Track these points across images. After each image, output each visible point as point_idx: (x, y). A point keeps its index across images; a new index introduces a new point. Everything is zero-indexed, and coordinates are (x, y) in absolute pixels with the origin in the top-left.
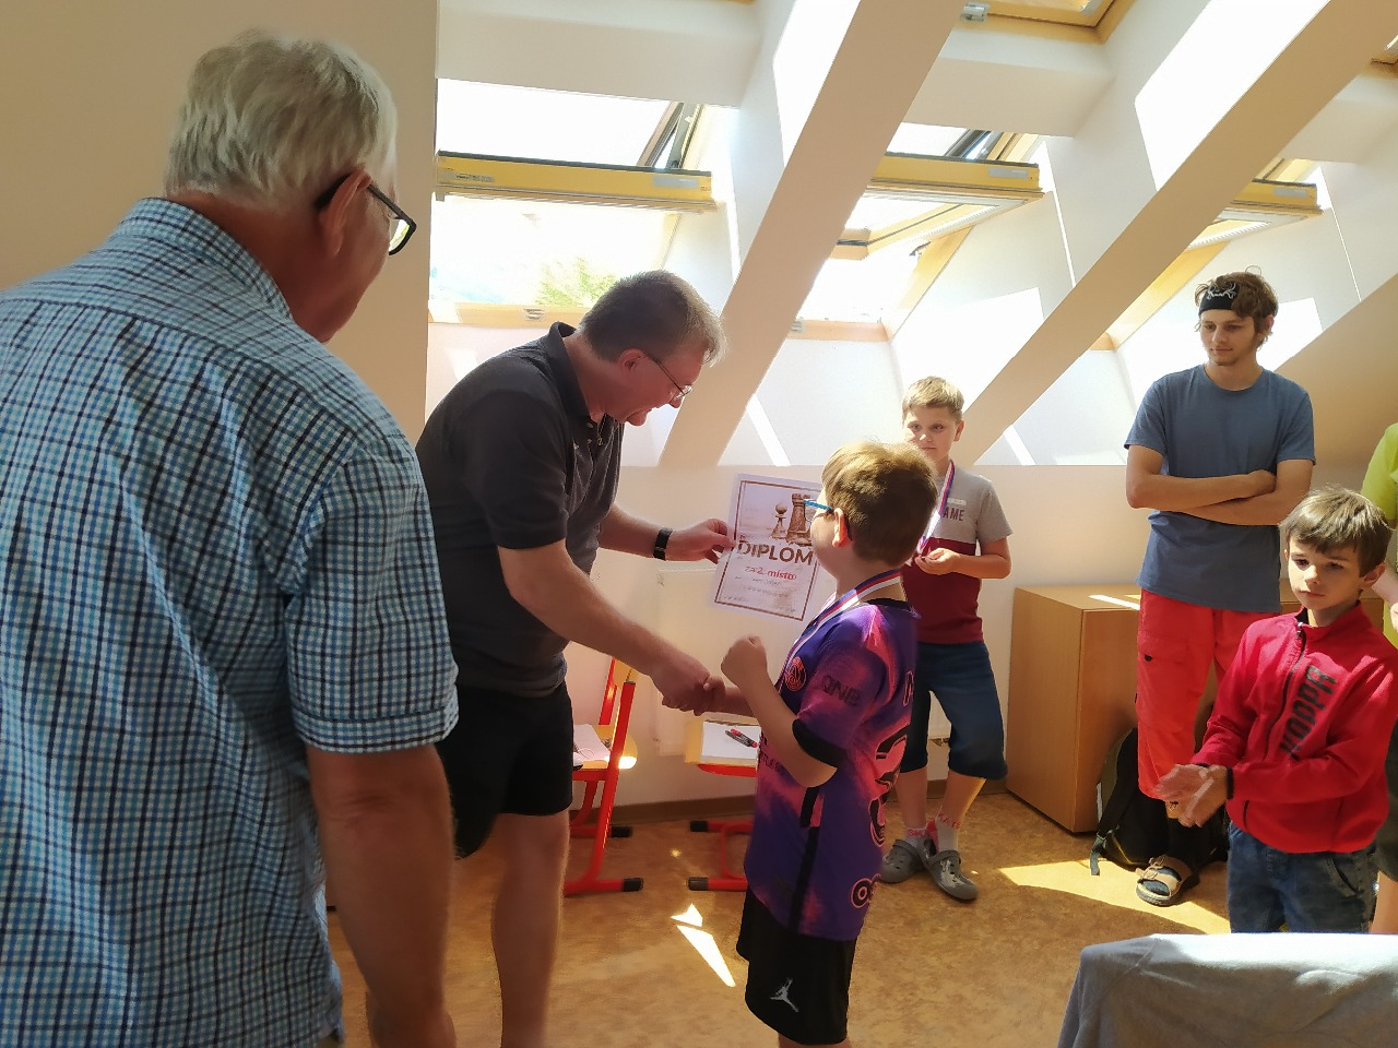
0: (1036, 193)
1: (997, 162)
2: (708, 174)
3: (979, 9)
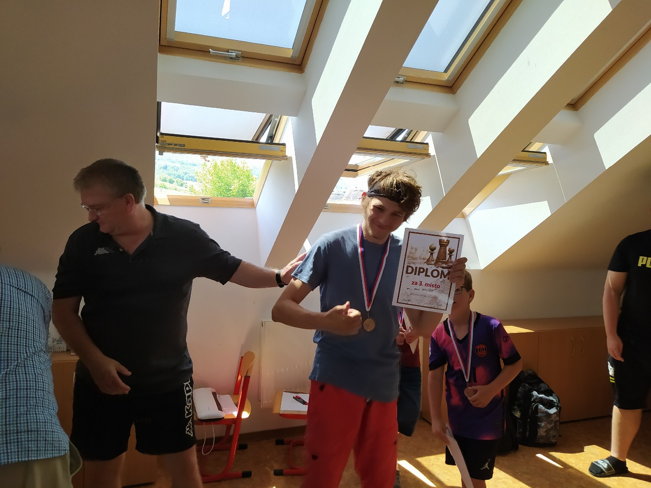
0: (428, 155)
1: (410, 142)
2: (284, 145)
3: (401, 79)
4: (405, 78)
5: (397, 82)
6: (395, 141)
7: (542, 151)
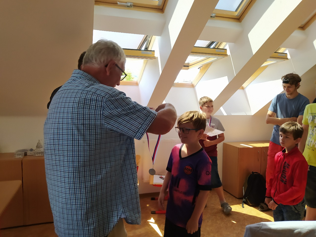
0: (226, 55)
1: (217, 48)
2: (154, 51)
3: (214, 15)
4: (215, 14)
5: (211, 17)
6: (210, 48)
7: (285, 53)
